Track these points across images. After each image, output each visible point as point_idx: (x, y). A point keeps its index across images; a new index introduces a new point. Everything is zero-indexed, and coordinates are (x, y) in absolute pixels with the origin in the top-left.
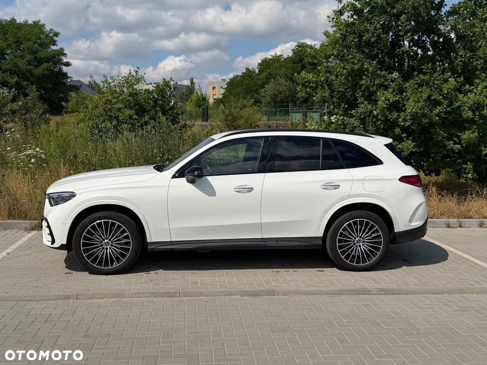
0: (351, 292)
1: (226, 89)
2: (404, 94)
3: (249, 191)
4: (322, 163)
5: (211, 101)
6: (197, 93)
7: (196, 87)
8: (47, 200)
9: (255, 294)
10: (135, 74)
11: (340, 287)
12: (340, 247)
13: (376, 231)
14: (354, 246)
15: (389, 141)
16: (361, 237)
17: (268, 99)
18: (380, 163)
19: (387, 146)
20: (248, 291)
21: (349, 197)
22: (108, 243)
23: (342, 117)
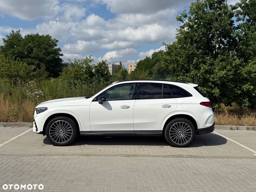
0: (174, 156)
1: (136, 66)
2: (213, 66)
3: (128, 108)
4: (163, 96)
5: (129, 72)
6: (123, 68)
7: (123, 66)
8: (35, 112)
9: (128, 156)
10: (89, 58)
11: (169, 154)
12: (171, 135)
13: (189, 128)
14: (178, 135)
15: (196, 85)
16: (181, 131)
17: (156, 71)
18: (191, 96)
19: (195, 88)
20: (124, 154)
21: (175, 111)
22: (62, 131)
23: (182, 77)
